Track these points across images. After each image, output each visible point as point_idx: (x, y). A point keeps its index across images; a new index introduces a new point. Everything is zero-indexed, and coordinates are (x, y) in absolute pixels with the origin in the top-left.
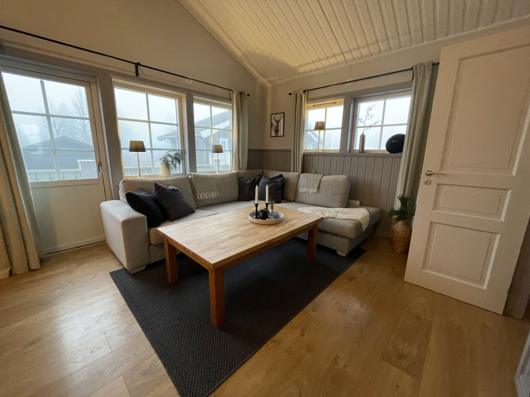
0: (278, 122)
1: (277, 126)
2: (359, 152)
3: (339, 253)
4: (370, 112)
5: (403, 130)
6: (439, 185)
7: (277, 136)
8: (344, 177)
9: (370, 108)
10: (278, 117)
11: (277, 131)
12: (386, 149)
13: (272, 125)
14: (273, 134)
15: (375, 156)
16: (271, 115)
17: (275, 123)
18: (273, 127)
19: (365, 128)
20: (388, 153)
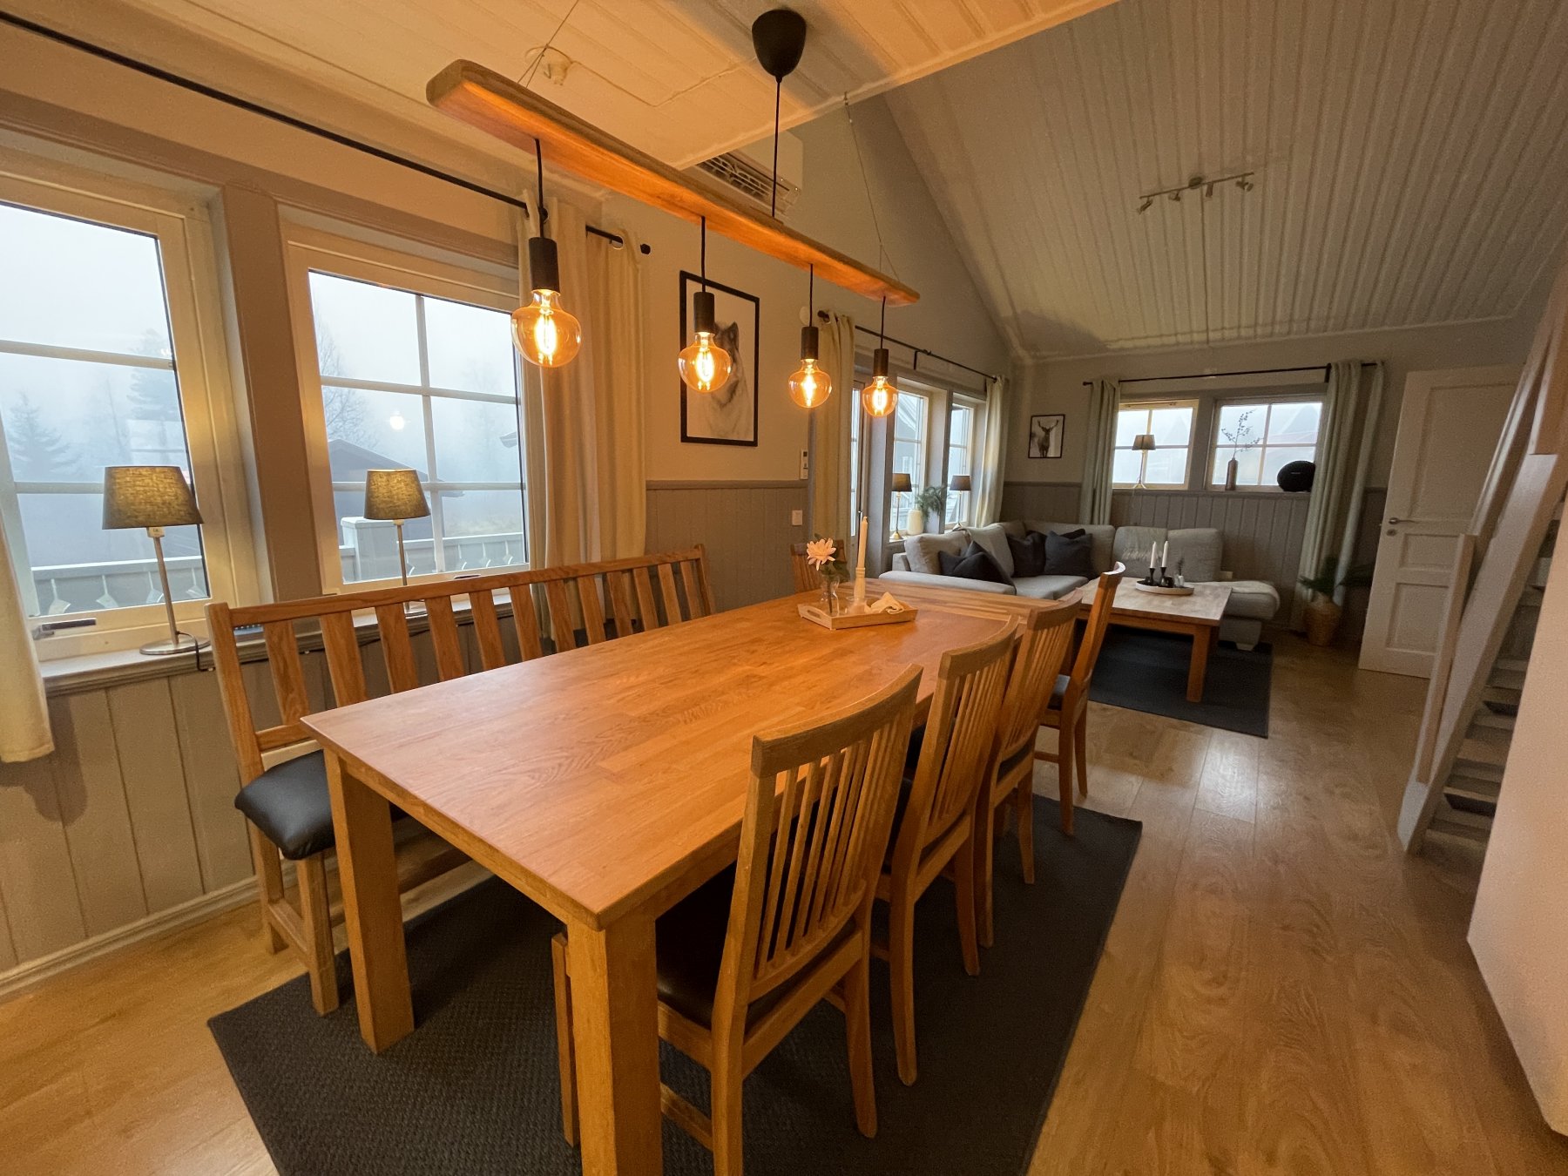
0: (1047, 431)
1: (1047, 439)
2: (1226, 489)
3: (1240, 646)
4: (1244, 423)
5: (1308, 456)
6: (1407, 535)
7: (1046, 457)
8: (1213, 531)
9: (1244, 416)
10: (1050, 422)
11: (1044, 448)
12: (1277, 484)
13: (1032, 435)
14: (1035, 452)
15: (1256, 496)
16: (1032, 417)
17: (1040, 433)
18: (1036, 440)
19: (1237, 449)
20: (1281, 491)
